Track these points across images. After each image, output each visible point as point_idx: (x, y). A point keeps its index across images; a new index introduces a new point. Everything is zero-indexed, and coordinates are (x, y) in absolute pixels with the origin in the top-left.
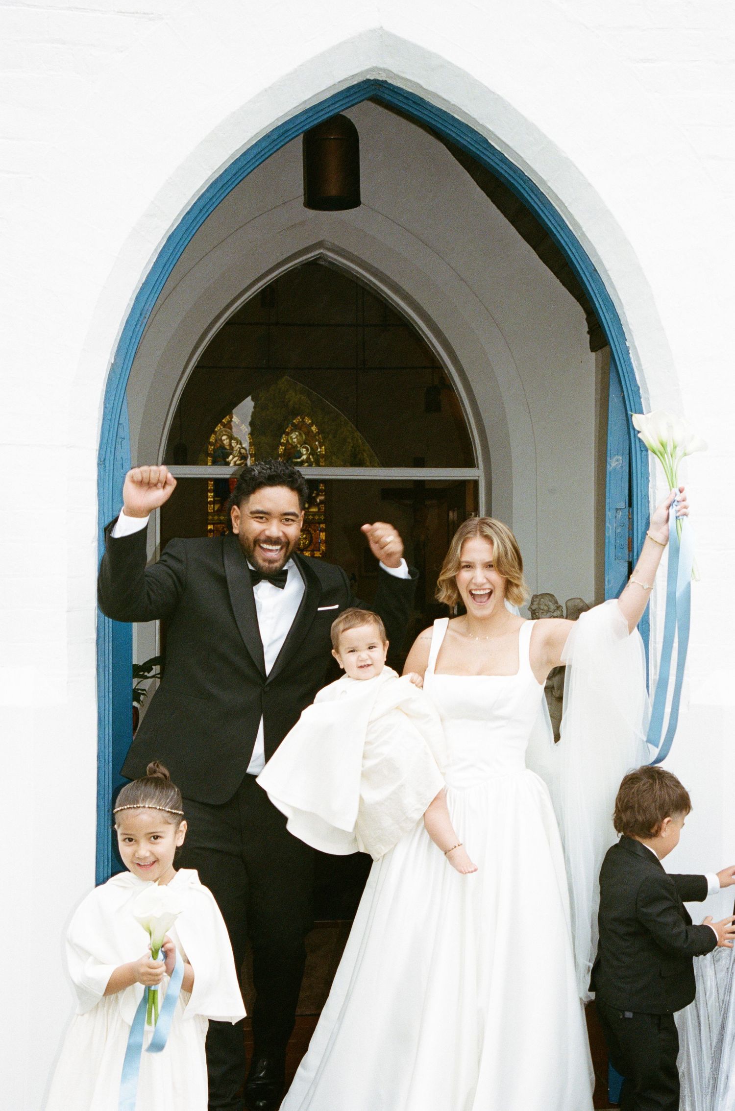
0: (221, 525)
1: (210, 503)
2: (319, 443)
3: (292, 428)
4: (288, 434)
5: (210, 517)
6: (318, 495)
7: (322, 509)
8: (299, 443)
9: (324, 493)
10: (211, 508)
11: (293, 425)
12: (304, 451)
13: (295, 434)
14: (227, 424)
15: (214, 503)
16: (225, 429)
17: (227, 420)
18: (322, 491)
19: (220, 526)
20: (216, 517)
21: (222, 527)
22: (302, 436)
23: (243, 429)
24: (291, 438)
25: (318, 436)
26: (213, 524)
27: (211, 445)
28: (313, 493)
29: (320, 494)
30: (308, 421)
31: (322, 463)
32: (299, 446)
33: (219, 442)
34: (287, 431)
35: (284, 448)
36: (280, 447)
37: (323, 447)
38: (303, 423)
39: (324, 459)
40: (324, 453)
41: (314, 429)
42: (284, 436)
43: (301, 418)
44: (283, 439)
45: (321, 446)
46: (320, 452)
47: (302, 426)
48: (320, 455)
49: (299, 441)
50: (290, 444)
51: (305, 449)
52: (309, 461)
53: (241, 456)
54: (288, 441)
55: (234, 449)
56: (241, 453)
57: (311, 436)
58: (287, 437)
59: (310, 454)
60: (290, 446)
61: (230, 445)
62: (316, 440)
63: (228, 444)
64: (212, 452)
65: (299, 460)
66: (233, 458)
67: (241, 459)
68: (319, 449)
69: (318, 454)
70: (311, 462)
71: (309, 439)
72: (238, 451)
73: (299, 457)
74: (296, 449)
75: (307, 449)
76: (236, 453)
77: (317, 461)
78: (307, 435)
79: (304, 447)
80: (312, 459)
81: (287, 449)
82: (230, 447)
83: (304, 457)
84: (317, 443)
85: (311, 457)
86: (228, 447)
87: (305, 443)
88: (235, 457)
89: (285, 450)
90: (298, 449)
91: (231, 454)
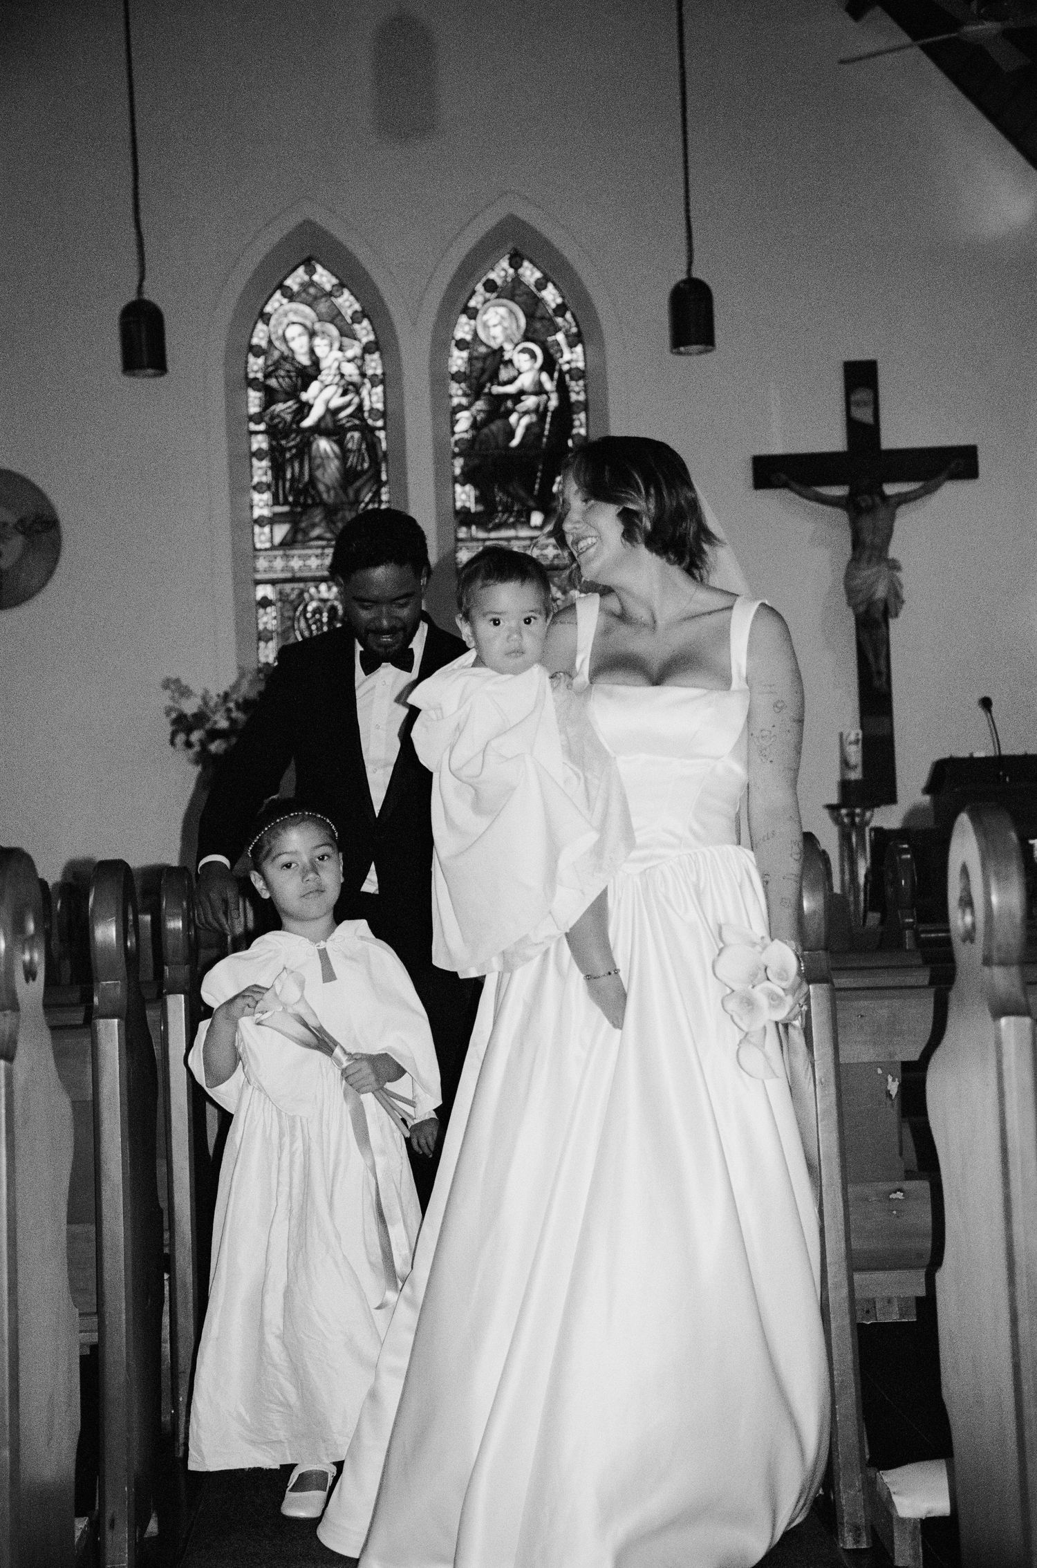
0: (296, 585)
1: (260, 522)
2: (567, 336)
3: (488, 295)
4: (473, 314)
5: (262, 563)
8: (508, 339)
10: (263, 538)
11: (490, 286)
12: (522, 361)
13: (497, 313)
14: (299, 293)
15: (273, 520)
16: (294, 305)
17: (298, 280)
19: (293, 589)
20: (279, 563)
21: (296, 592)
22: (517, 319)
23: (347, 304)
24: (485, 326)
25: (563, 316)
26: (273, 582)
27: (257, 356)
28: (553, 483)
30: (532, 273)
31: (578, 393)
32: (508, 347)
33: (277, 344)
34: (472, 303)
35: (465, 354)
36: (456, 352)
37: (579, 349)
38: (517, 280)
39: (581, 383)
40: (581, 365)
41: (551, 296)
42: (463, 319)
43: (511, 265)
44: (463, 329)
45: (571, 345)
46: (568, 362)
47: (514, 288)
48: (569, 371)
49: (509, 332)
50: (482, 343)
51: (526, 356)
52: (539, 390)
53: (343, 382)
54: (475, 334)
55: (324, 364)
56: (342, 376)
57: (542, 318)
58: (472, 322)
59: (542, 369)
60: (483, 350)
61: (312, 351)
62: (557, 329)
63: (305, 349)
64: (260, 376)
65: (510, 389)
66: (321, 391)
67: (344, 393)
68: (567, 356)
69: (566, 367)
70: (546, 393)
71: (538, 325)
72: (333, 371)
73: (511, 381)
74: (503, 356)
75: (533, 356)
76: (327, 375)
77: (562, 389)
78: (530, 317)
79: (524, 351)
80: (549, 385)
81: (477, 358)
82: (311, 359)
83: (526, 381)
84: (560, 337)
85: (544, 377)
86: (304, 360)
87: (526, 338)
88: (327, 386)
89: (471, 359)
90: (507, 357)
91: (315, 378)
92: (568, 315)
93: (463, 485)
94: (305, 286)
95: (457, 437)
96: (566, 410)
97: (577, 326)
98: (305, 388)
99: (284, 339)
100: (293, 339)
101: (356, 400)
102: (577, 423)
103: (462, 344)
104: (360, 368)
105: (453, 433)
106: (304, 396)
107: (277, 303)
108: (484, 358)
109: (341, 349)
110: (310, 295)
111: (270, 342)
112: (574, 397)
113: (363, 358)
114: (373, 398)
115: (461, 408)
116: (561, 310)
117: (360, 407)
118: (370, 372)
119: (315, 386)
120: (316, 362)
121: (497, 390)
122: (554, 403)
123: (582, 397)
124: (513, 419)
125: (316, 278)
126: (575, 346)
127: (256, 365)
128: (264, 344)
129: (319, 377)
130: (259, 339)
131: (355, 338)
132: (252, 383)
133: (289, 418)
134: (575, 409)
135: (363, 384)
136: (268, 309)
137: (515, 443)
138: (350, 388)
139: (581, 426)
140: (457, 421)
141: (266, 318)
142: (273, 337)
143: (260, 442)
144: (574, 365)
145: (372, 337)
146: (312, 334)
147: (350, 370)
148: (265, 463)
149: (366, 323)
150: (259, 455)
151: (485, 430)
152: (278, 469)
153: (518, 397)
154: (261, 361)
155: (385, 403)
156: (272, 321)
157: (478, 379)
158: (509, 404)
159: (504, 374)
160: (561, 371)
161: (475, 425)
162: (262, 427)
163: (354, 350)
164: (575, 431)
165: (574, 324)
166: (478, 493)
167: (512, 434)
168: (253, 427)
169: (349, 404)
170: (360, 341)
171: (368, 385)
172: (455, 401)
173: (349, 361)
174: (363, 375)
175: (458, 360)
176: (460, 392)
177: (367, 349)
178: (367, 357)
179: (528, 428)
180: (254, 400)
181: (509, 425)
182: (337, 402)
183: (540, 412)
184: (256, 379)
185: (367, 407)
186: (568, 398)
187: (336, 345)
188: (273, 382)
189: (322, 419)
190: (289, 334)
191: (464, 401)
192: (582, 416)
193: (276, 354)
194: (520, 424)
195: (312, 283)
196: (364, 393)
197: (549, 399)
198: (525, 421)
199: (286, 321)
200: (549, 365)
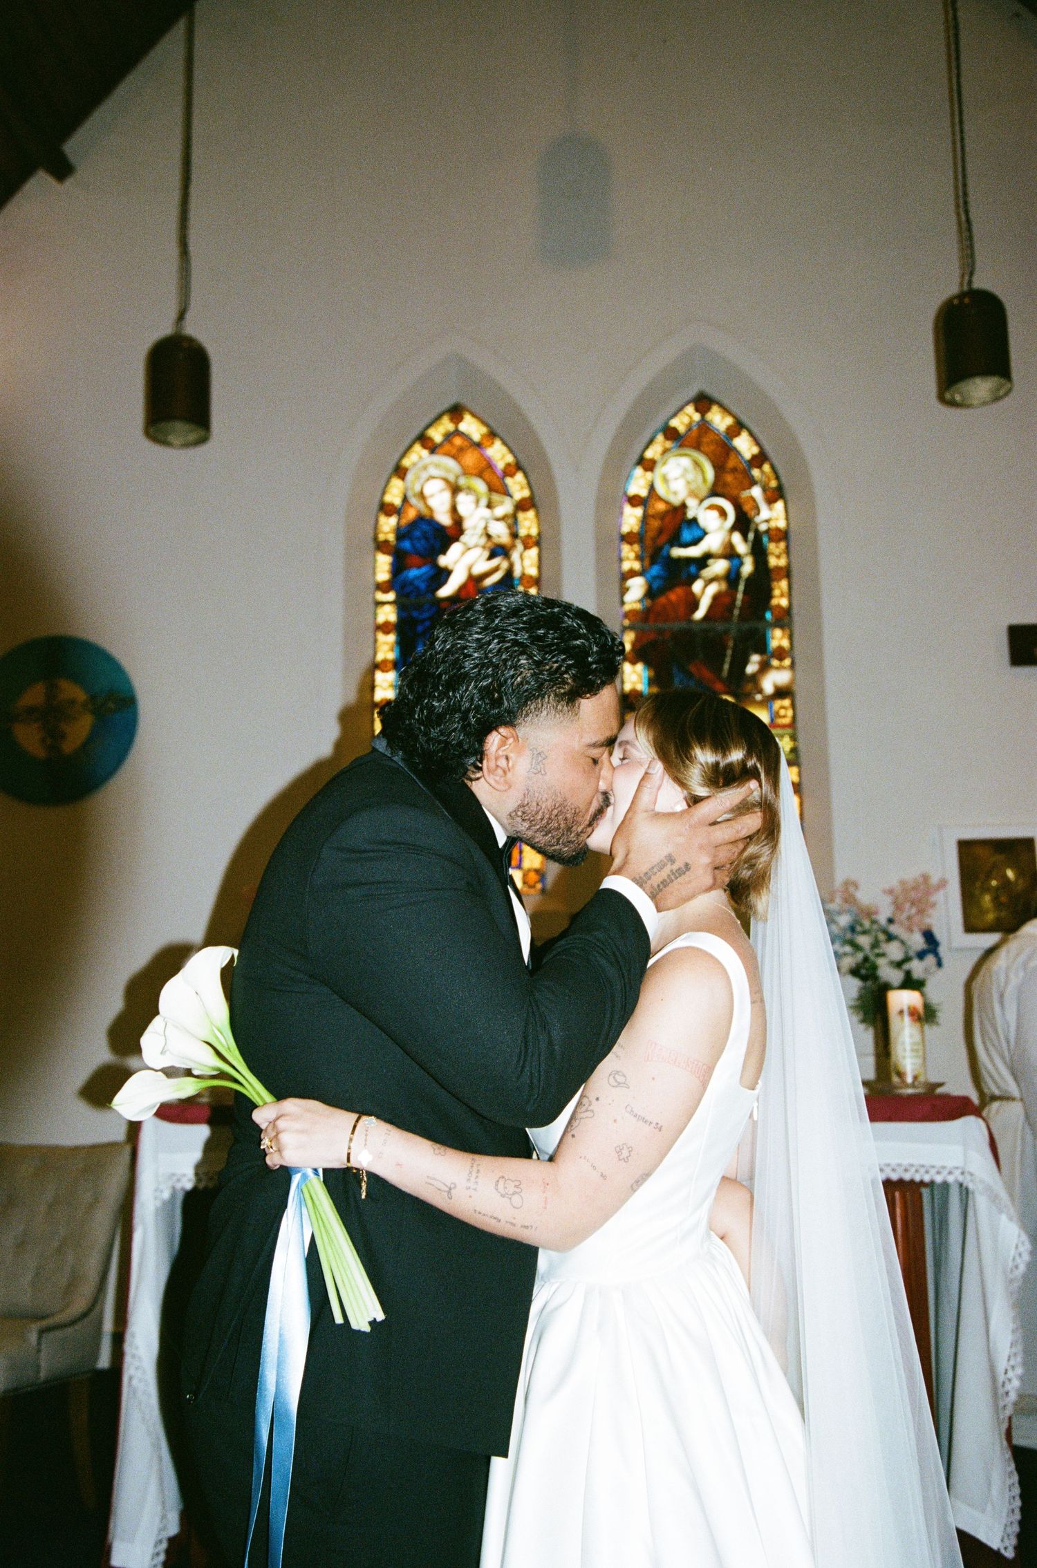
2: (765, 489)
6: (765, 667)
7: (784, 717)
8: (692, 494)
9: (787, 662)
11: (671, 434)
12: (709, 519)
13: (679, 465)
14: (441, 445)
16: (437, 458)
17: (442, 430)
18: (780, 654)
22: (703, 472)
23: (499, 455)
24: (665, 480)
25: (760, 468)
27: (389, 514)
28: (747, 662)
29: (775, 662)
30: (723, 420)
31: (778, 557)
32: (692, 503)
33: (413, 501)
34: (649, 454)
35: (639, 511)
36: (628, 509)
37: (779, 505)
38: (704, 426)
39: (782, 545)
40: (782, 524)
41: (744, 446)
42: (639, 471)
43: (697, 410)
44: (638, 484)
45: (770, 501)
46: (767, 521)
47: (700, 436)
48: (768, 531)
49: (693, 486)
50: (660, 499)
51: (715, 514)
52: (730, 553)
53: (489, 545)
54: (652, 488)
55: (467, 524)
56: (489, 537)
57: (734, 470)
58: (649, 474)
59: (734, 528)
60: (661, 507)
61: (454, 509)
62: (753, 482)
63: (447, 506)
64: (391, 538)
65: (694, 552)
66: (463, 554)
67: (492, 556)
68: (765, 513)
69: (763, 527)
70: (738, 556)
71: (729, 478)
72: (480, 530)
73: (695, 542)
74: (685, 514)
75: (723, 514)
76: (472, 535)
77: (759, 552)
78: (719, 468)
79: (712, 507)
80: (742, 547)
81: (653, 516)
82: (453, 519)
83: (712, 542)
84: (756, 492)
85: (737, 538)
86: (444, 519)
87: (714, 493)
88: (469, 549)
89: (645, 519)
90: (690, 515)
91: (457, 540)
92: (766, 467)
93: (633, 663)
94: (448, 437)
95: (627, 608)
96: (763, 578)
97: (777, 478)
98: (444, 551)
99: (422, 496)
100: (432, 496)
101: (505, 565)
102: (777, 592)
103: (634, 501)
104: (510, 527)
105: (623, 603)
106: (443, 561)
107: (418, 454)
108: (662, 516)
109: (490, 506)
110: (455, 445)
111: (405, 500)
112: (773, 562)
113: (514, 517)
114: (526, 562)
115: (632, 574)
116: (760, 459)
117: (509, 573)
118: (523, 532)
119: (455, 549)
120: (458, 522)
121: (677, 552)
122: (748, 568)
123: (782, 562)
124: (697, 587)
125: (463, 427)
126: (775, 501)
127: (388, 525)
128: (397, 501)
129: (463, 538)
130: (394, 496)
131: (506, 493)
132: (381, 546)
133: (423, 586)
134: (774, 575)
135: (514, 546)
136: (406, 462)
137: (699, 614)
138: (498, 551)
139: (782, 595)
140: (628, 589)
141: (400, 472)
142: (410, 494)
143: (388, 614)
144: (773, 524)
145: (526, 493)
146: (455, 490)
147: (500, 532)
148: (392, 638)
149: (519, 477)
150: (385, 628)
151: (662, 600)
152: (405, 645)
153: (703, 561)
154: (393, 521)
155: (540, 568)
156: (410, 476)
157: (654, 539)
158: (693, 569)
159: (687, 535)
160: (757, 532)
161: (650, 594)
162: (391, 596)
163: (505, 507)
164: (774, 602)
165: (772, 475)
166: (652, 674)
167: (694, 604)
168: (381, 596)
169: (496, 569)
170: (510, 496)
171: (520, 547)
172: (626, 566)
173: (498, 519)
174: (515, 535)
175: (631, 519)
176: (632, 555)
177: (521, 506)
178: (521, 516)
179: (716, 598)
180: (384, 563)
181: (692, 594)
182: (482, 566)
183: (732, 578)
184: (386, 542)
185: (517, 572)
186: (766, 562)
187: (484, 502)
188: (407, 545)
189: (463, 588)
190: (427, 492)
191: (637, 566)
192: (784, 584)
193: (411, 514)
194: (705, 592)
195: (457, 432)
196: (515, 556)
197: (742, 564)
198: (713, 589)
199: (424, 475)
200: (743, 523)
